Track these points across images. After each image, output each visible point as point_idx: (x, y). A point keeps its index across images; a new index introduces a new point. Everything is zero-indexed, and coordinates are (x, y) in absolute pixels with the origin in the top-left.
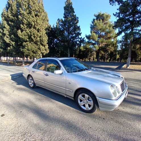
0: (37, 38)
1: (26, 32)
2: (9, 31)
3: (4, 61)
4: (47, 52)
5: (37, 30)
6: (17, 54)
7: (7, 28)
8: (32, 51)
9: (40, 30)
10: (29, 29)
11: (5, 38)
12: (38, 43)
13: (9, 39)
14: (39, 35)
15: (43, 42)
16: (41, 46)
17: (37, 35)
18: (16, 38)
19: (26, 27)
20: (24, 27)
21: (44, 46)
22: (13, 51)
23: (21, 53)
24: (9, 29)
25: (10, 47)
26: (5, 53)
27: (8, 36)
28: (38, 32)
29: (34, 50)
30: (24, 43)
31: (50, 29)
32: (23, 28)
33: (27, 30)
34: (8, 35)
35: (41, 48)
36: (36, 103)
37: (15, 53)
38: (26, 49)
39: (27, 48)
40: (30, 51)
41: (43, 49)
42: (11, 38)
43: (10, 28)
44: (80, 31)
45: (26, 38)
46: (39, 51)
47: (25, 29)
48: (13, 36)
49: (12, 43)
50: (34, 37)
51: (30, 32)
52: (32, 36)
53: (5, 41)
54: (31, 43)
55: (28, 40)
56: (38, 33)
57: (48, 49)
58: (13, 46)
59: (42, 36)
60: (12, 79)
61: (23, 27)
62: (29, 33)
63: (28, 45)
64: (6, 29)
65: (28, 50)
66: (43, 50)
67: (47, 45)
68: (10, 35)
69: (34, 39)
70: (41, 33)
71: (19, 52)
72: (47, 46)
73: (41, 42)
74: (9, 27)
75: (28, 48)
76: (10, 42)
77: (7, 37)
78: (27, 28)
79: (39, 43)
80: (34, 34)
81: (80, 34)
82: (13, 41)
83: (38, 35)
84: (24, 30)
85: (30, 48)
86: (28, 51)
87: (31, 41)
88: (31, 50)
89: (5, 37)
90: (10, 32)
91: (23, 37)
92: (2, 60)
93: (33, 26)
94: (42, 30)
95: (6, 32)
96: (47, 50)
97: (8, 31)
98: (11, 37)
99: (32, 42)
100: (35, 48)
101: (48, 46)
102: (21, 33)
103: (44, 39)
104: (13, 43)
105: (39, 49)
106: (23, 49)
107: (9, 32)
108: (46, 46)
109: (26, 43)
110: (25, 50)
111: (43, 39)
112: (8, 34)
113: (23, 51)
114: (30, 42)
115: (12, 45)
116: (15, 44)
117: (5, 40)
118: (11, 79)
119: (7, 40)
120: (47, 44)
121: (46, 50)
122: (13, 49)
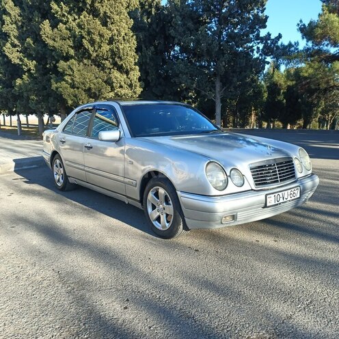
0: (100, 47)
1: (66, 29)
2: (20, 24)
3: (11, 126)
4: (135, 93)
5: (101, 19)
6: (43, 101)
7: (12, 13)
8: (85, 91)
9: (109, 17)
10: (76, 17)
11: (7, 49)
12: (103, 62)
13: (20, 52)
14: (106, 36)
15: (121, 60)
16: (116, 74)
17: (101, 36)
18: (40, 48)
19: (66, 11)
20: (62, 9)
21: (127, 73)
22: (30, 90)
23: (55, 98)
24: (20, 18)
25: (22, 79)
26: (9, 96)
27: (16, 42)
28: (105, 24)
29: (92, 86)
30: (62, 65)
31: (153, 10)
32: (57, 13)
33: (71, 18)
34: (15, 37)
35: (114, 80)
36: (55, 217)
37: (36, 96)
38: (67, 82)
39: (70, 81)
40: (78, 88)
41: (123, 83)
42: (26, 49)
43: (20, 16)
44: (262, 11)
45: (66, 47)
46: (109, 88)
47: (64, 16)
48: (31, 42)
49: (27, 66)
50: (92, 42)
51: (79, 26)
52: (84, 40)
53: (7, 57)
54: (81, 64)
55: (72, 52)
56: (104, 30)
57: (138, 84)
58: (31, 75)
59: (116, 38)
60: (15, 171)
61: (58, 9)
62: (77, 30)
63: (72, 70)
64: (8, 18)
65: (73, 86)
66: (121, 87)
67: (137, 67)
68: (21, 38)
69: (91, 49)
70: (113, 27)
71: (49, 95)
72: (136, 74)
73: (113, 59)
74: (17, 10)
75: (72, 79)
76: (21, 60)
77: (14, 46)
78: (69, 13)
79: (108, 64)
80: (89, 33)
81: (262, 22)
82: (30, 57)
83: (103, 37)
84: (61, 21)
85: (77, 79)
86: (72, 90)
87: (82, 57)
88: (83, 86)
89: (8, 45)
90: (22, 27)
91: (58, 44)
92: (4, 125)
93: (88, 6)
94: (116, 17)
95: (10, 28)
96: (136, 86)
97: (16, 23)
98: (26, 45)
99: (85, 61)
100: (95, 81)
101: (139, 74)
102: (51, 32)
103: (123, 49)
104: (32, 64)
105: (109, 82)
106: (59, 84)
107: (18, 28)
108: (132, 73)
109: (68, 63)
110: (63, 87)
111: (121, 47)
112: (16, 34)
113: (57, 88)
114: (80, 61)
115: (29, 70)
116: (35, 66)
117: (7, 54)
118: (13, 169)
119: (14, 56)
120: (135, 64)
121: (131, 86)
122: (29, 84)
